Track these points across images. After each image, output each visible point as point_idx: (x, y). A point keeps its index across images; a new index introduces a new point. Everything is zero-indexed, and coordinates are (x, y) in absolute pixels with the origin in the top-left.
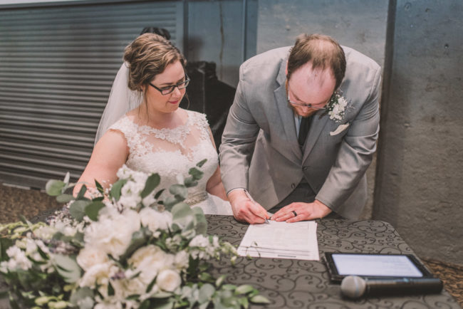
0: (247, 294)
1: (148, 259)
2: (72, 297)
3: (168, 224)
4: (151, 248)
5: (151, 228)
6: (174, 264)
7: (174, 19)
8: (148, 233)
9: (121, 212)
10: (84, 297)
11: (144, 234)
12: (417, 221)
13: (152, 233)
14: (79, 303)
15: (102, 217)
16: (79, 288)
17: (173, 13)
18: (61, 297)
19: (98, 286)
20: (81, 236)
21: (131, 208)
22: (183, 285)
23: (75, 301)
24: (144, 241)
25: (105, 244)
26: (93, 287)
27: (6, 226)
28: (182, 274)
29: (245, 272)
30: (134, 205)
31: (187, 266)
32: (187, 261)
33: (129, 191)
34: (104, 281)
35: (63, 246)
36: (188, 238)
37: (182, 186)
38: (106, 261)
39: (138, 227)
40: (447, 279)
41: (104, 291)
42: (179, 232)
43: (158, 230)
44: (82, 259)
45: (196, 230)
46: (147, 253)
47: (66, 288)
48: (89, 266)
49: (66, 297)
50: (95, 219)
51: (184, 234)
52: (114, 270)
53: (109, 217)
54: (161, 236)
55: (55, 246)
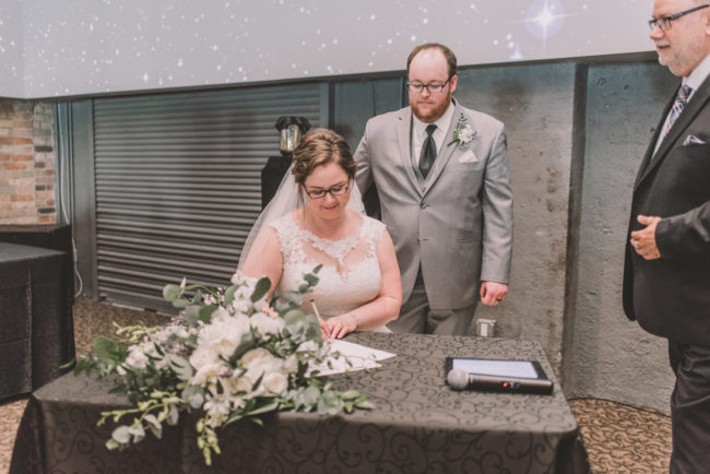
0: (353, 399)
1: (256, 361)
2: (184, 394)
3: (278, 329)
4: (260, 351)
5: (260, 331)
6: (283, 368)
7: (318, 104)
8: (257, 335)
9: (232, 315)
10: (195, 393)
11: (253, 336)
12: (624, 355)
13: (261, 336)
14: (190, 398)
15: (215, 320)
16: (191, 386)
17: (318, 96)
18: (174, 394)
19: (208, 384)
20: (194, 338)
21: (244, 313)
22: (290, 388)
23: (187, 397)
24: (253, 343)
25: (216, 344)
26: (203, 386)
27: (125, 329)
28: (290, 378)
29: (359, 383)
30: (246, 309)
31: (296, 371)
32: (297, 367)
33: (241, 296)
34: (214, 380)
35: (178, 347)
36: (297, 342)
37: (296, 293)
38: (216, 361)
39: (248, 330)
40: (662, 431)
41: (213, 389)
42: (289, 336)
43: (268, 334)
44: (194, 360)
45: (307, 335)
46: (256, 356)
47: (179, 386)
48: (201, 366)
49: (179, 394)
50: (208, 321)
51: (293, 338)
52: (224, 370)
53: (222, 320)
54: (270, 341)
55: (171, 347)
